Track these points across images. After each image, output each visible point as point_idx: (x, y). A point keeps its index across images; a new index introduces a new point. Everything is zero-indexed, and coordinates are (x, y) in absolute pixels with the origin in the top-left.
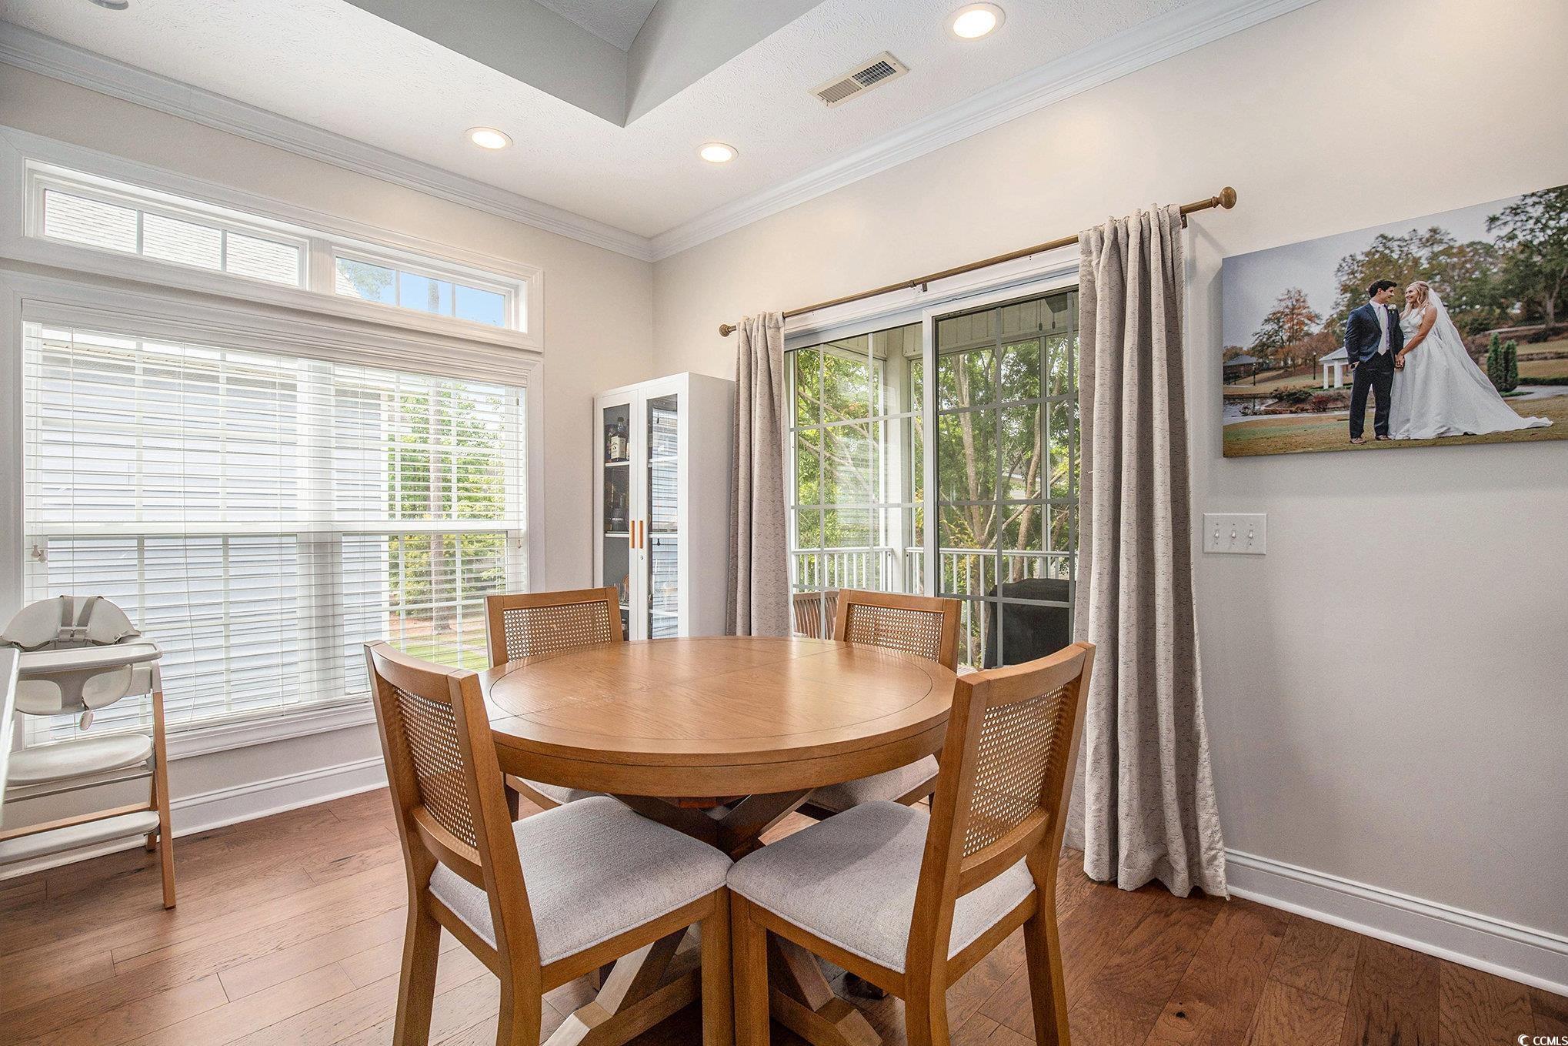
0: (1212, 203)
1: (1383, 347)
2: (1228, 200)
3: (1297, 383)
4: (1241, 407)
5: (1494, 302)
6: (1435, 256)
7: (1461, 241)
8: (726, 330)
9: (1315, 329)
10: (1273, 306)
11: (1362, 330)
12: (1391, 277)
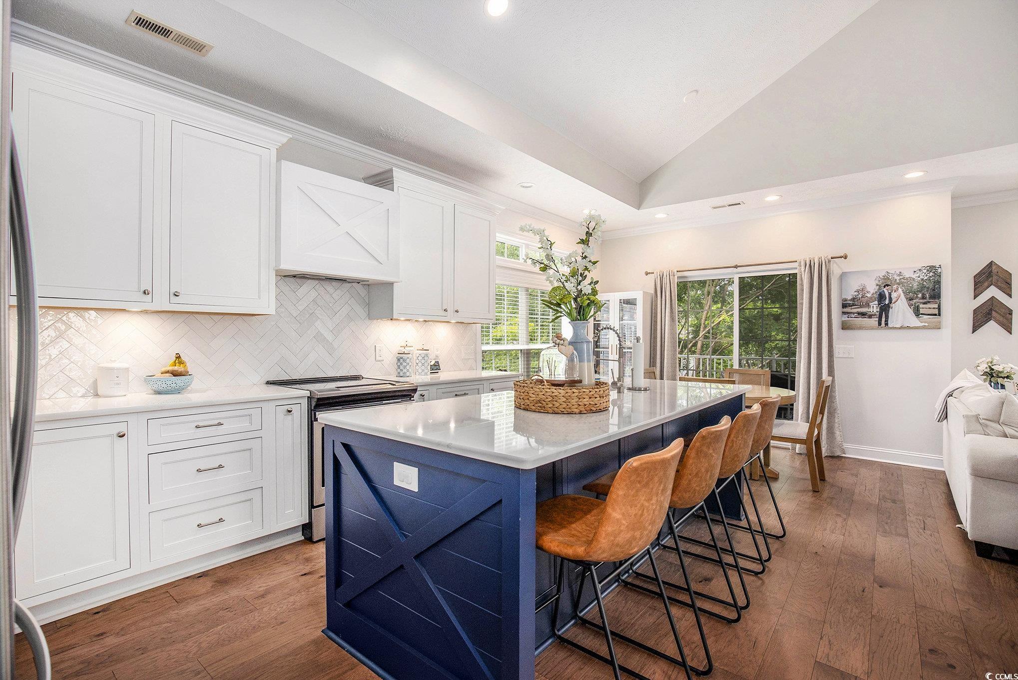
0: (840, 257)
2: (845, 257)
3: (864, 310)
4: (847, 315)
5: (915, 293)
6: (900, 279)
7: (907, 276)
8: (647, 274)
9: (869, 295)
10: (856, 287)
11: (881, 297)
12: (889, 283)
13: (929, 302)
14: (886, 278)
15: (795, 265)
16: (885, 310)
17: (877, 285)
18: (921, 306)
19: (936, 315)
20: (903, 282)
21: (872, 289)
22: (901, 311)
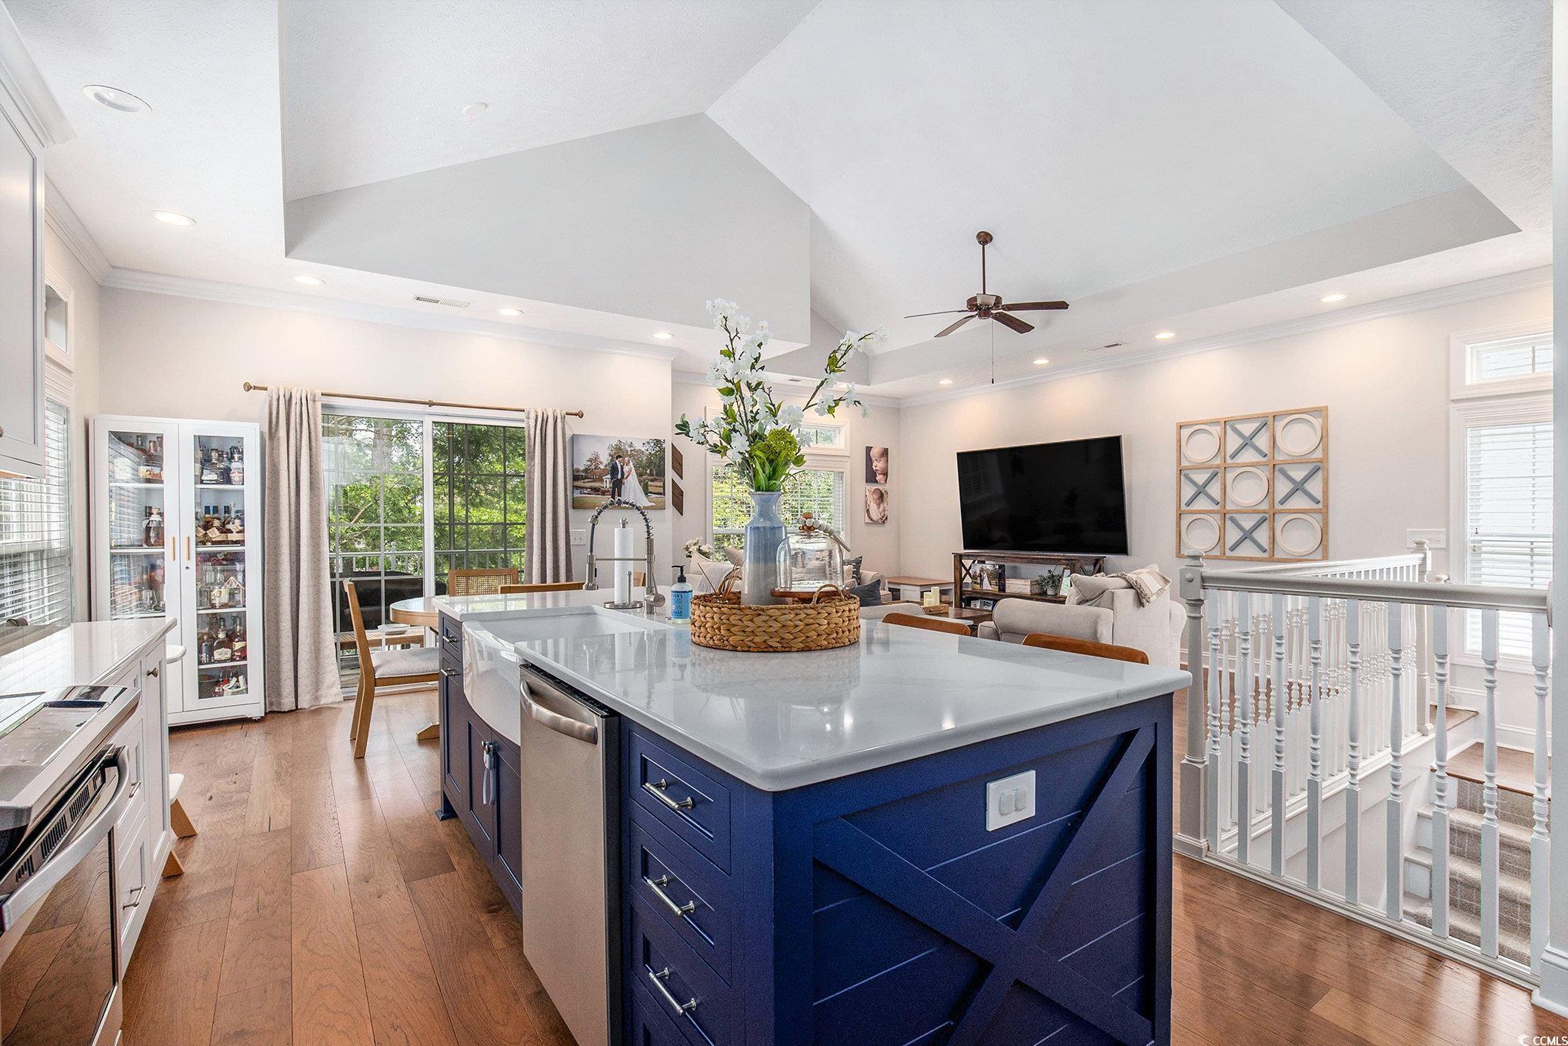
0: (576, 415)
1: (619, 477)
2: (580, 415)
3: (597, 485)
4: (579, 491)
5: (644, 468)
6: (631, 451)
7: (637, 448)
8: (248, 387)
9: (602, 467)
10: (589, 456)
11: (614, 470)
12: (621, 454)
13: (656, 480)
14: (618, 448)
15: (521, 415)
16: (618, 485)
17: (610, 455)
18: (650, 483)
19: (661, 494)
20: (635, 455)
21: (605, 459)
22: (632, 489)
